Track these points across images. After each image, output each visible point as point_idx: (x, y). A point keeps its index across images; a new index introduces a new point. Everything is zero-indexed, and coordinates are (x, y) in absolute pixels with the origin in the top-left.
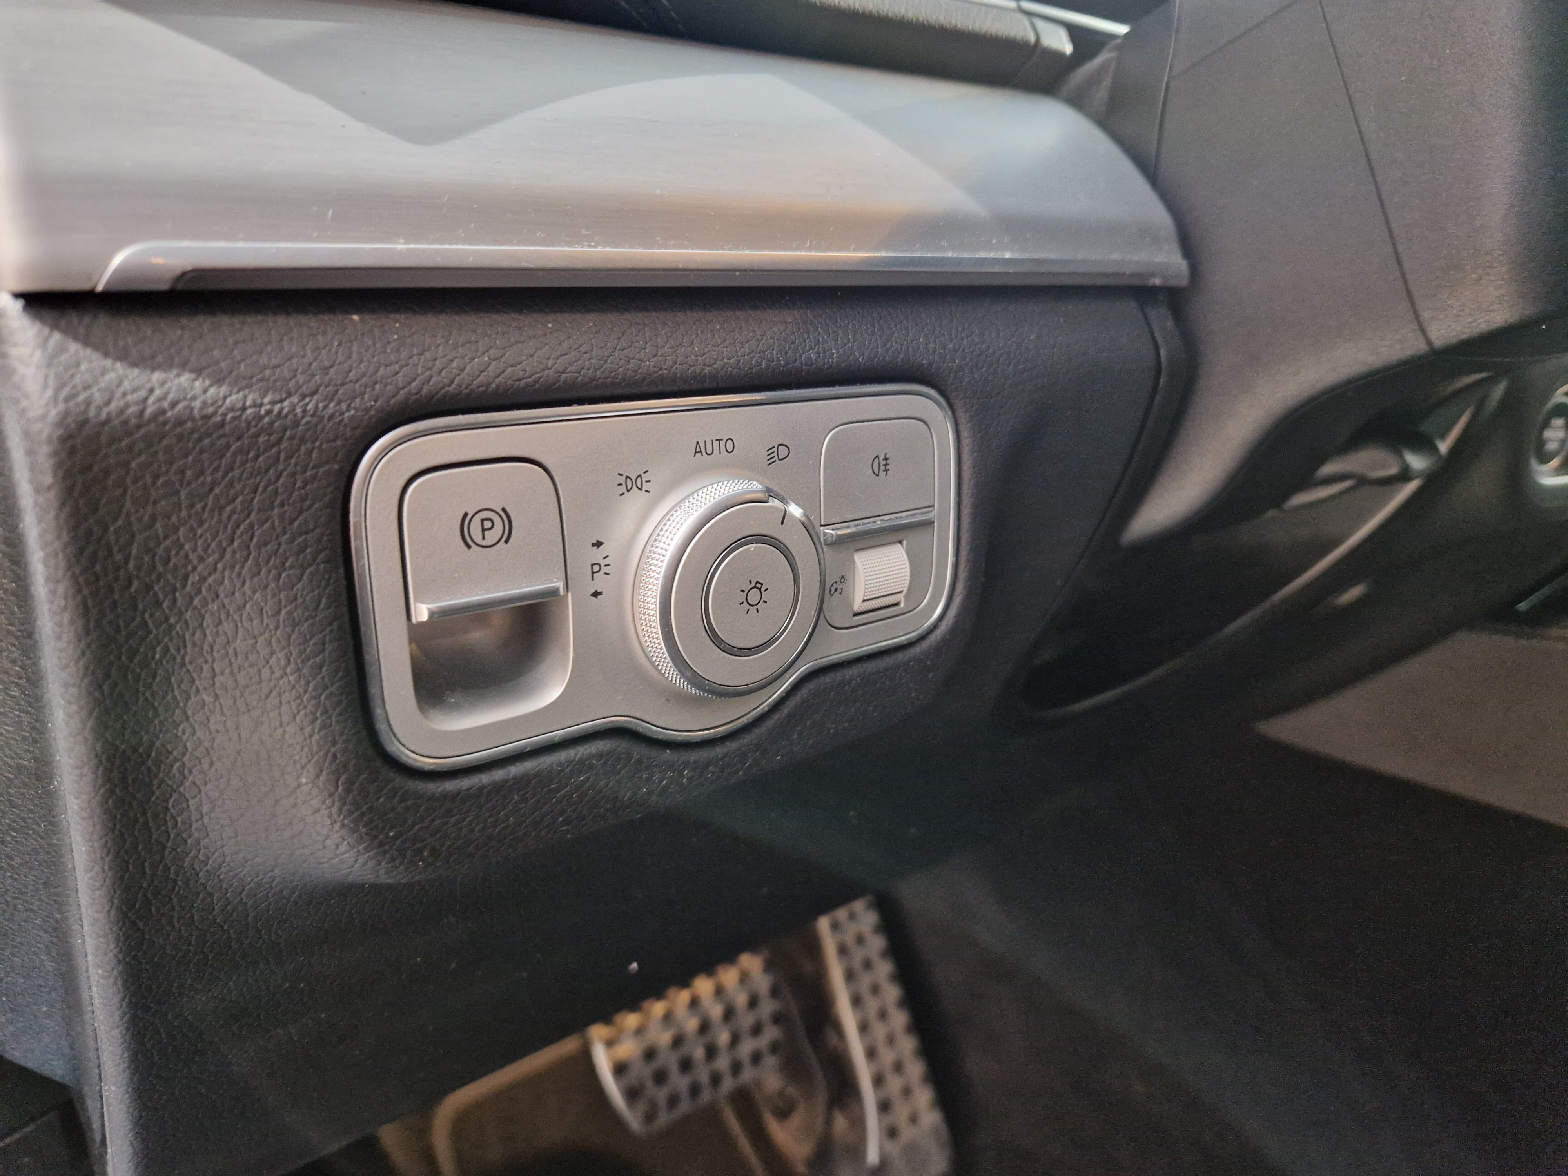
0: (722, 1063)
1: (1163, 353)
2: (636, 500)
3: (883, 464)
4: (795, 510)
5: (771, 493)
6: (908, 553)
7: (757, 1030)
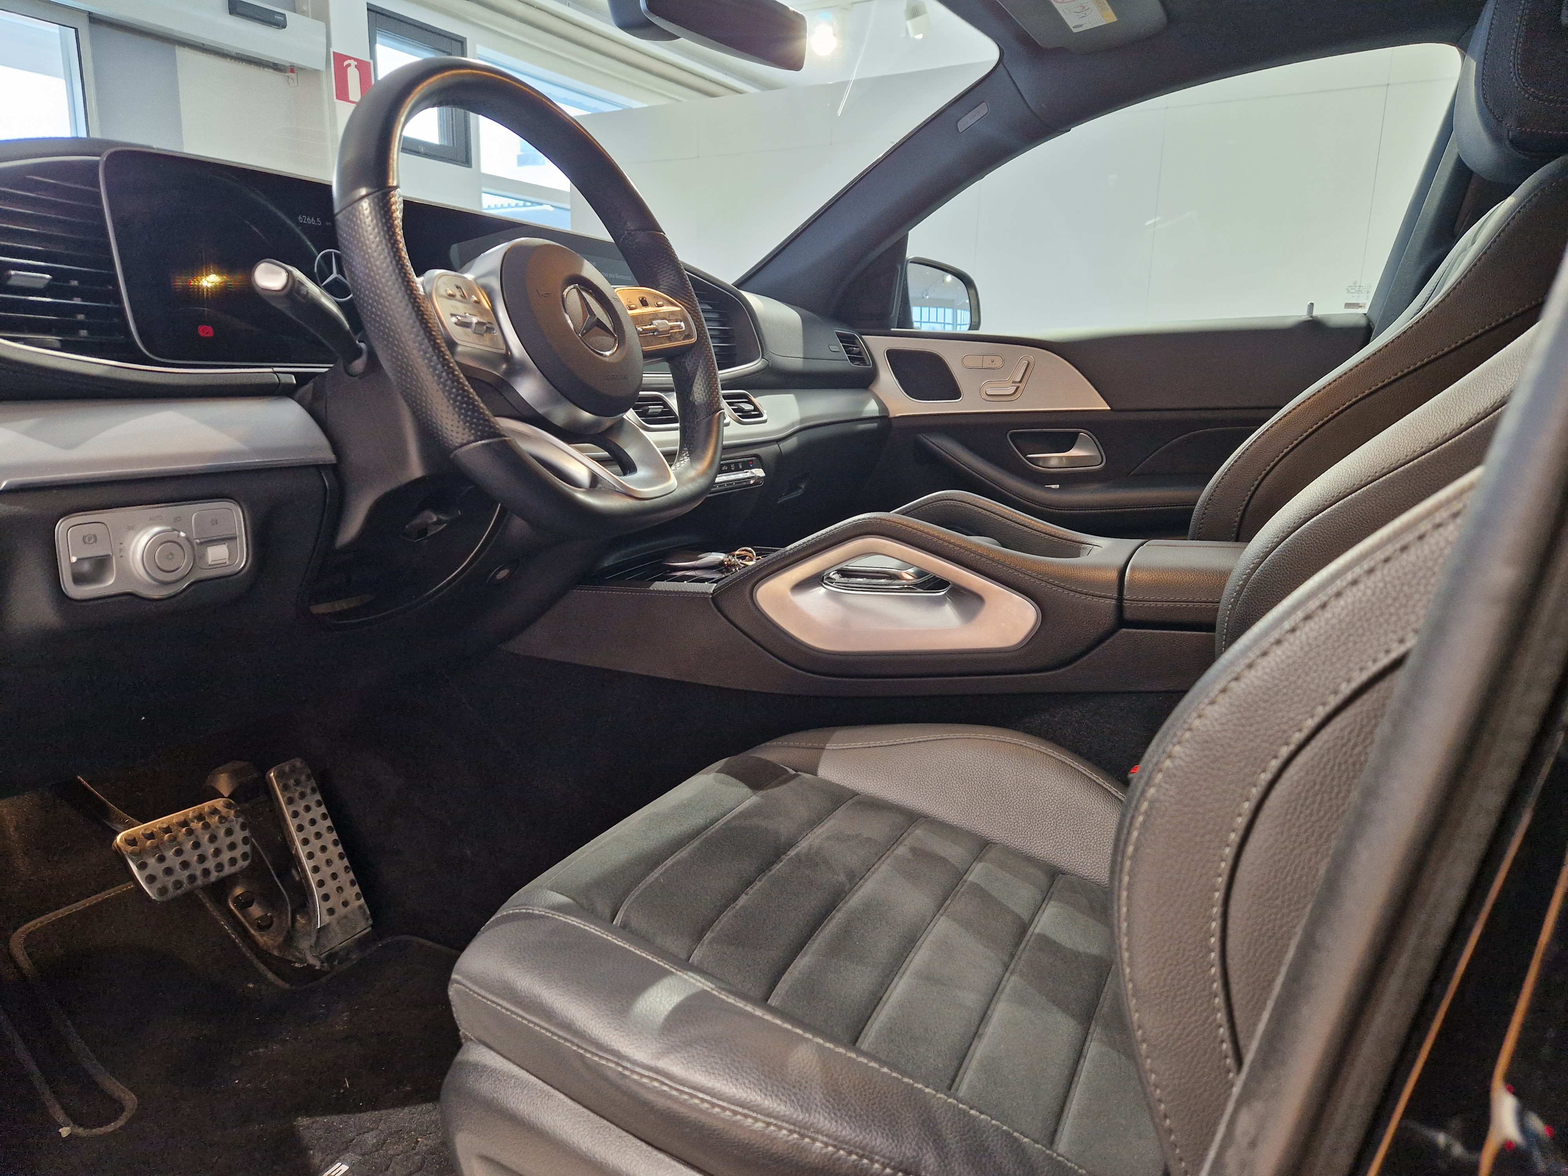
0: (210, 864)
1: (327, 484)
2: (131, 533)
3: (216, 522)
4: (182, 534)
5: (174, 530)
6: (228, 548)
7: (232, 846)
